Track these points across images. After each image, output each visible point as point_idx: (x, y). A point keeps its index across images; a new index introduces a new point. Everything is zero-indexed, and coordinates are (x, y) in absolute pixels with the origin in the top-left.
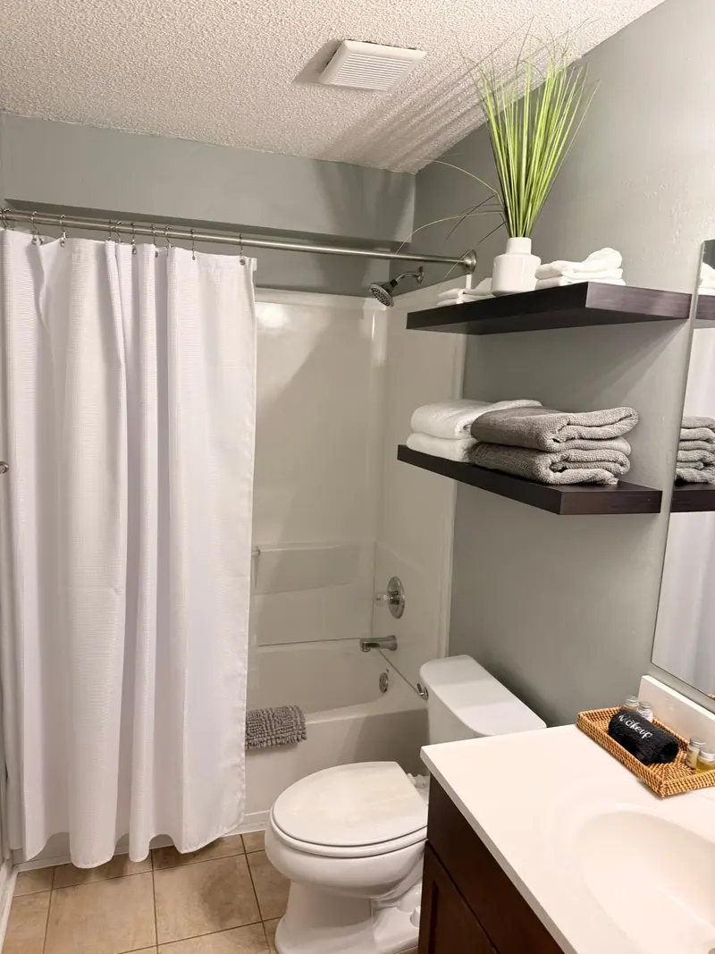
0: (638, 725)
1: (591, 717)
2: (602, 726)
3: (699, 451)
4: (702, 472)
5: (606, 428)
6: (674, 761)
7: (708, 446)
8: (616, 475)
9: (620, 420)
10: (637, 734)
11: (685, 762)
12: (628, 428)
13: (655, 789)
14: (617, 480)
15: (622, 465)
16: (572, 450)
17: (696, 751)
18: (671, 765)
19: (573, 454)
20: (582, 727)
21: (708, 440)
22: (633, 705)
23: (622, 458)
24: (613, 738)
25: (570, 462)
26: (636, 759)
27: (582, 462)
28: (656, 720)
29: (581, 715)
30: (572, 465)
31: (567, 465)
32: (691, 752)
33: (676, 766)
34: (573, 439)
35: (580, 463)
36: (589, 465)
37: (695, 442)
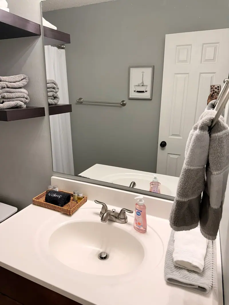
0: (56, 194)
1: (37, 198)
2: (43, 200)
3: (52, 92)
4: (54, 100)
5: (17, 83)
6: (70, 201)
7: (54, 90)
8: (25, 103)
9: (22, 80)
10: (57, 198)
11: (73, 200)
12: (26, 83)
13: (68, 213)
14: (25, 105)
15: (26, 99)
16: (5, 93)
17: (76, 195)
18: (70, 203)
19: (6, 95)
20: (35, 203)
21: (54, 88)
22: (51, 188)
23: (26, 96)
24: (48, 203)
25: (5, 99)
26: (59, 207)
27: (11, 98)
28: (59, 190)
29: (34, 199)
30: (6, 100)
31: (5, 100)
32: (75, 196)
33: (71, 202)
34: (4, 88)
35: (9, 99)
36: (13, 99)
37: (50, 89)
